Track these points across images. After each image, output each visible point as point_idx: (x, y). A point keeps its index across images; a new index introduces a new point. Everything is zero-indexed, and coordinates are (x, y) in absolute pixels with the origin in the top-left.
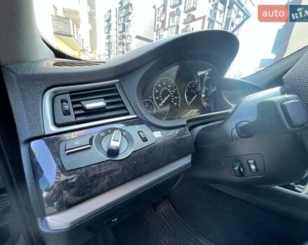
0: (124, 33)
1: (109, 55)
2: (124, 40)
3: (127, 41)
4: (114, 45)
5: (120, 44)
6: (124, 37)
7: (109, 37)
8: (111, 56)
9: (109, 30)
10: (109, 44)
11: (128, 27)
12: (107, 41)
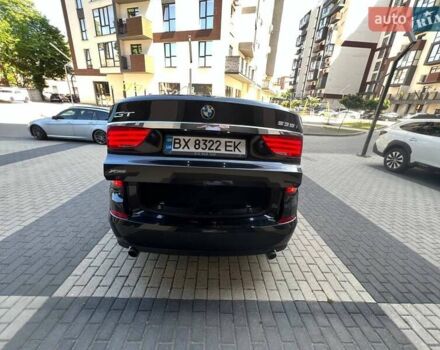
0: (323, 42)
1: (295, 77)
2: (322, 53)
3: (326, 53)
4: (305, 61)
5: (313, 59)
6: (322, 47)
7: (300, 51)
8: (298, 78)
9: (303, 40)
10: (298, 61)
11: (331, 31)
12: (297, 57)
